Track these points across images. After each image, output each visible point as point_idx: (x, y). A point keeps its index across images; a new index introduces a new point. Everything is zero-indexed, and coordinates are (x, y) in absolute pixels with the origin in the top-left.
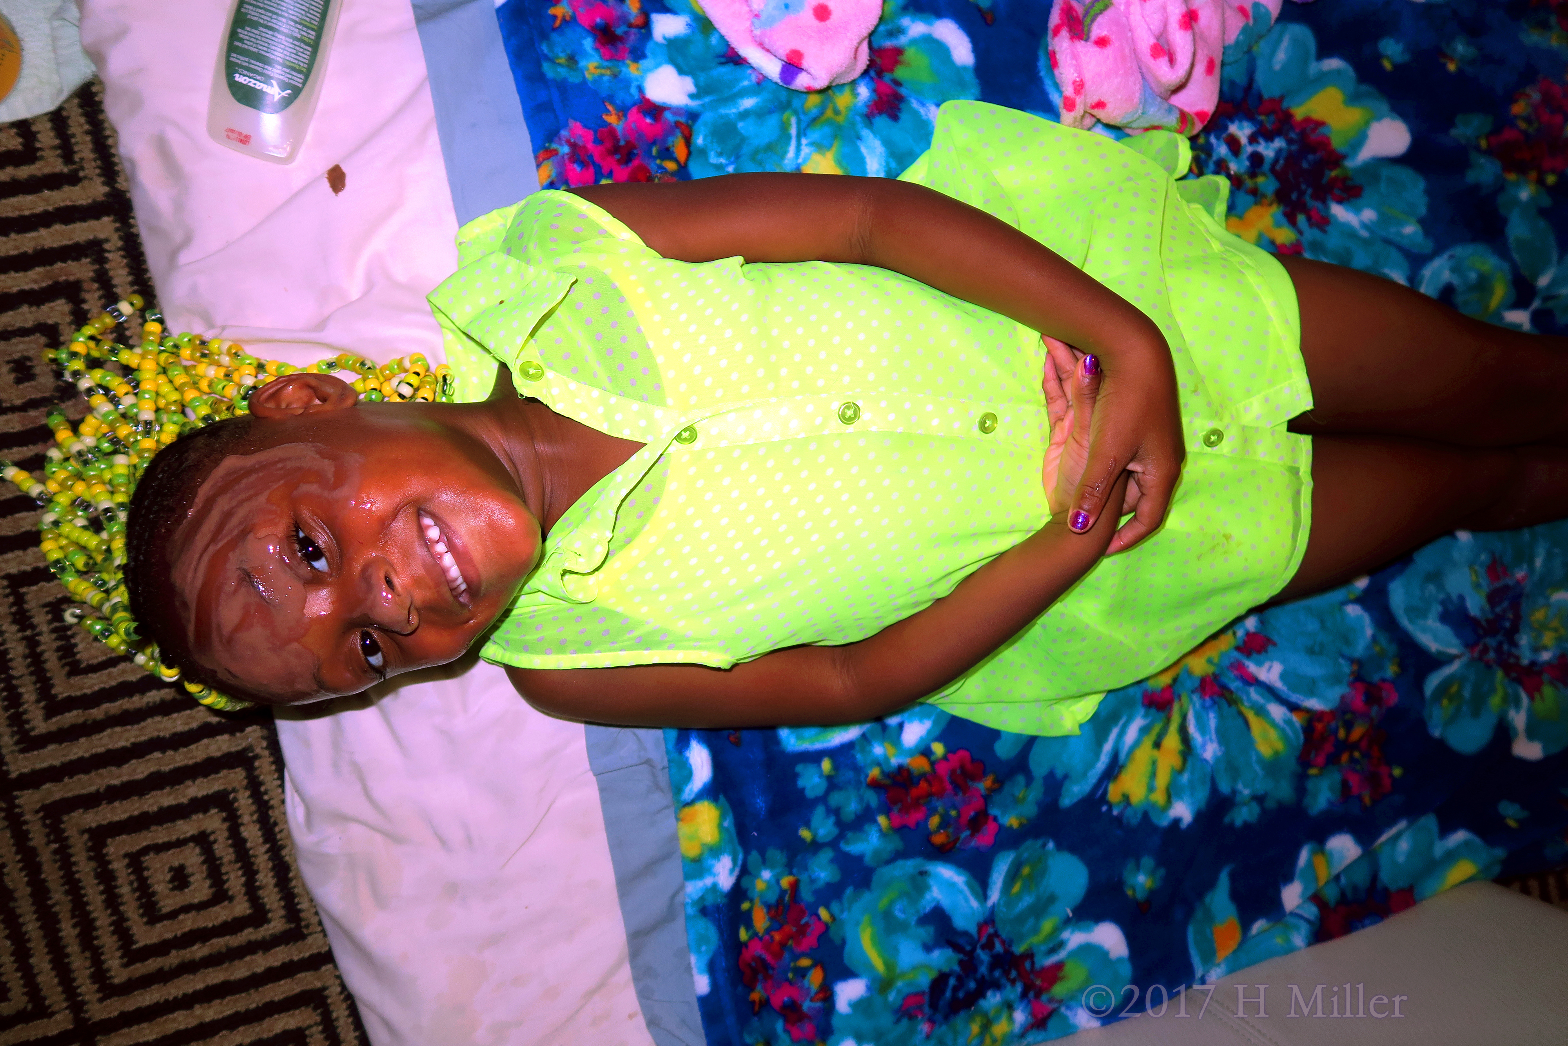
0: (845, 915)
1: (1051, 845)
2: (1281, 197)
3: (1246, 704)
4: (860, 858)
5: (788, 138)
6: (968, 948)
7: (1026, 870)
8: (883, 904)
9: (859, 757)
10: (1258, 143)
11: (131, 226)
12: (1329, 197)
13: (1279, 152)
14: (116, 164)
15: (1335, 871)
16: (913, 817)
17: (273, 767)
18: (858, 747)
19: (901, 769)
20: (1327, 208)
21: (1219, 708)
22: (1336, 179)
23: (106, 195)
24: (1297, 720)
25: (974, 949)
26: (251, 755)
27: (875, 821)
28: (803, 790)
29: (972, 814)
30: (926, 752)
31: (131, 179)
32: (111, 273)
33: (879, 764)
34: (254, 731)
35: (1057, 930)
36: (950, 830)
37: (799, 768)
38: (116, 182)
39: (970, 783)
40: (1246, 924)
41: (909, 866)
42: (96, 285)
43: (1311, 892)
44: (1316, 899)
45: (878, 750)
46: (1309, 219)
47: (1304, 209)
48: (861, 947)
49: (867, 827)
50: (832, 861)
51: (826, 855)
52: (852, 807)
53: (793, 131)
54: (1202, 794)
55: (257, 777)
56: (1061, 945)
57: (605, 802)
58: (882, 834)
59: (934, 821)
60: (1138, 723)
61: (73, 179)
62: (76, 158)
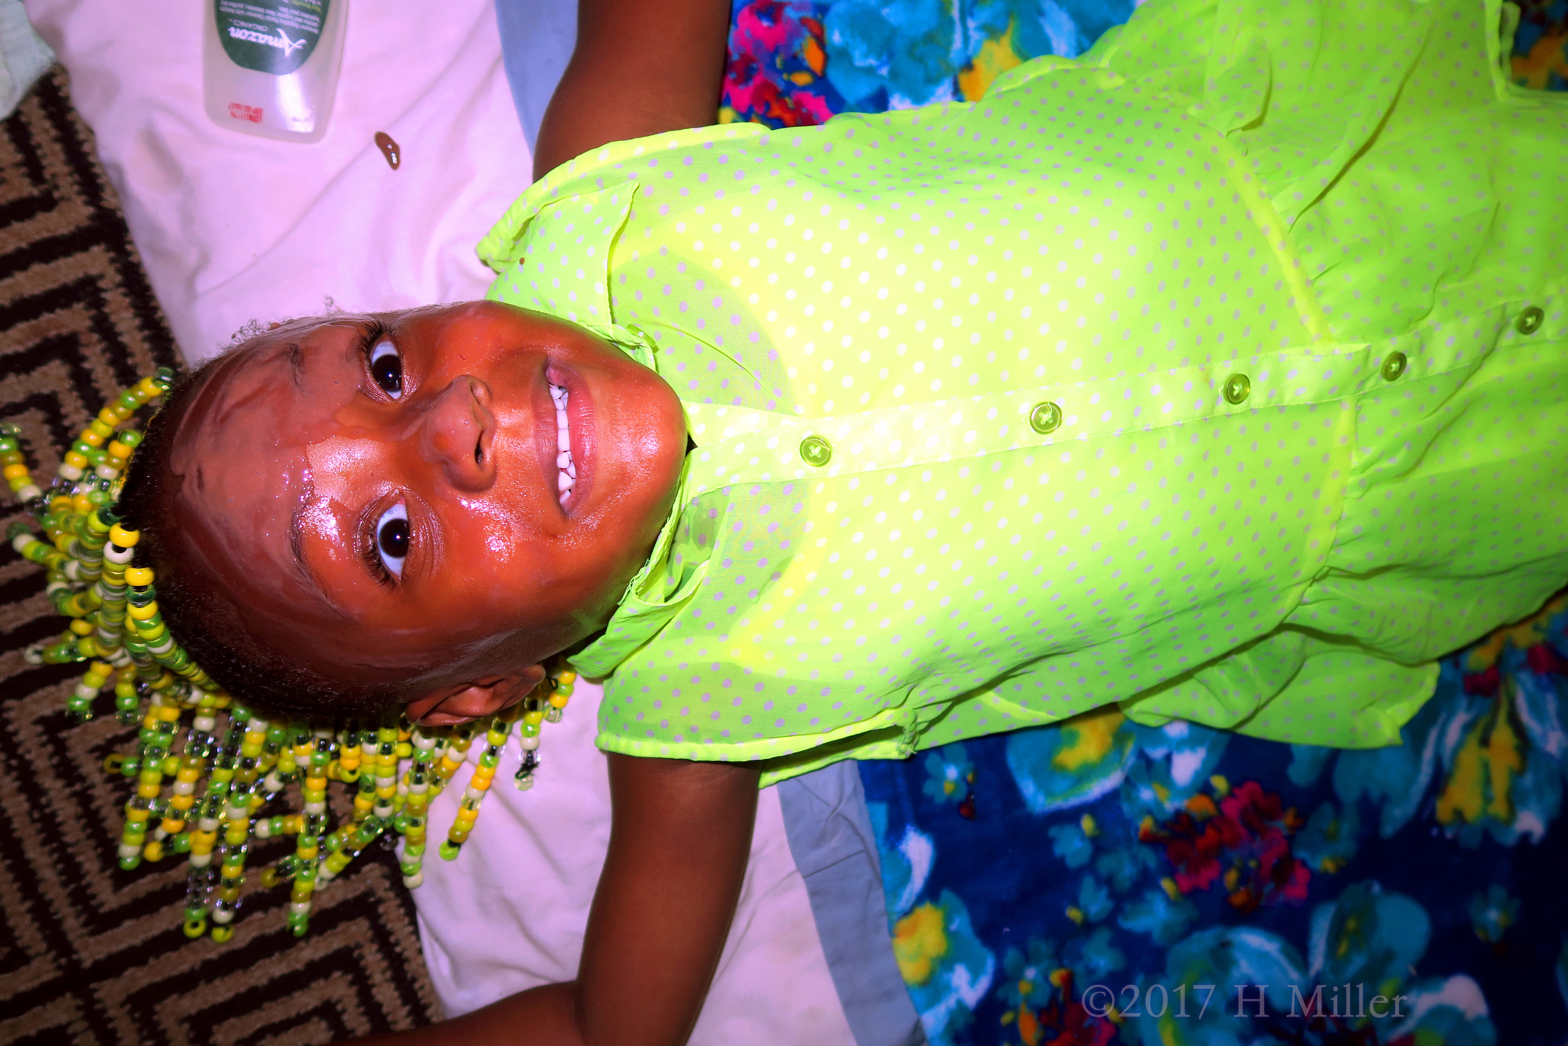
1: (1376, 888)
4: (1145, 938)
5: (951, 23)
6: (1292, 1032)
7: (1351, 924)
9: (1126, 808)
11: (128, 254)
14: (96, 176)
16: (1205, 877)
17: (402, 911)
18: (1123, 796)
19: (1178, 814)
21: (1559, 687)
23: (92, 218)
26: (372, 900)
27: (1159, 888)
28: (1062, 860)
29: (1275, 861)
30: (1206, 790)
31: (120, 191)
32: (113, 318)
33: (1150, 812)
34: (372, 870)
35: (1400, 993)
36: (1251, 885)
37: (1053, 832)
38: (101, 199)
39: (1267, 823)
41: (1206, 939)
42: (95, 337)
45: (1146, 794)
49: (1149, 895)
50: (1112, 944)
51: (1102, 937)
52: (1126, 872)
53: (956, 13)
54: (1553, 797)
55: (384, 926)
57: (816, 908)
58: (1170, 902)
59: (1231, 877)
60: (1461, 718)
61: (47, 202)
62: (47, 174)
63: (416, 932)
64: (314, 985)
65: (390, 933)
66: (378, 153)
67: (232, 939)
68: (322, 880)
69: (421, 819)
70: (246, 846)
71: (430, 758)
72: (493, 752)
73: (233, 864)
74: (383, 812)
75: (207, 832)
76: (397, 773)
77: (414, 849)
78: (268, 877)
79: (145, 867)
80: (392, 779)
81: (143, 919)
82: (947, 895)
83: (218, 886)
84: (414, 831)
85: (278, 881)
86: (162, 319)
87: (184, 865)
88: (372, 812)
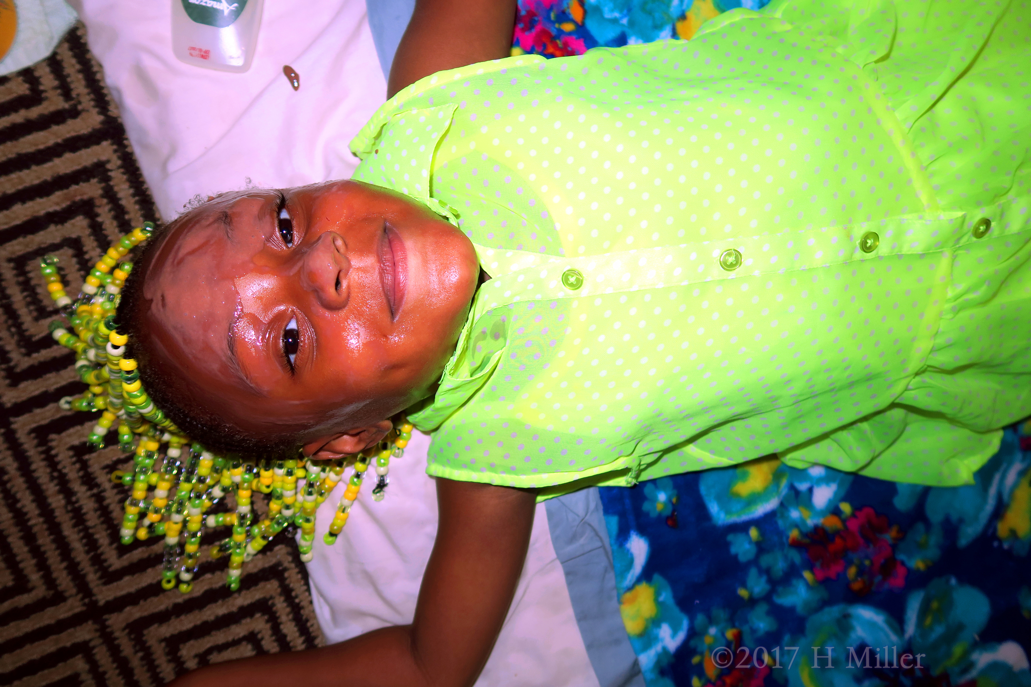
1: (953, 581)
4: (792, 610)
7: (935, 605)
8: (816, 646)
9: (781, 523)
11: (125, 147)
14: (105, 95)
16: (834, 570)
18: (779, 515)
19: (817, 528)
23: (103, 123)
26: (280, 568)
27: (801, 577)
28: (736, 557)
29: (882, 561)
30: (836, 512)
31: (120, 106)
32: (116, 189)
33: (797, 526)
34: (280, 549)
35: (968, 652)
36: (866, 577)
37: (730, 538)
38: (108, 110)
39: (878, 535)
41: (834, 611)
42: (105, 201)
45: (795, 514)
49: (795, 582)
50: (768, 613)
51: (762, 608)
52: (779, 566)
55: (288, 585)
56: (972, 665)
57: (570, 584)
58: (809, 587)
59: (852, 571)
60: (1017, 467)
61: (74, 113)
62: (74, 94)
63: (309, 590)
64: (244, 621)
65: (292, 590)
66: (285, 80)
67: (193, 590)
68: (248, 555)
69: (312, 518)
70: (200, 532)
71: (317, 479)
72: (358, 476)
73: (192, 543)
74: (287, 513)
75: (176, 523)
76: (296, 488)
77: (307, 537)
78: (214, 552)
79: (136, 543)
80: (293, 492)
81: (136, 576)
82: (657, 577)
83: (183, 557)
84: (307, 526)
85: (221, 554)
86: (147, 189)
87: (162, 542)
88: (280, 512)
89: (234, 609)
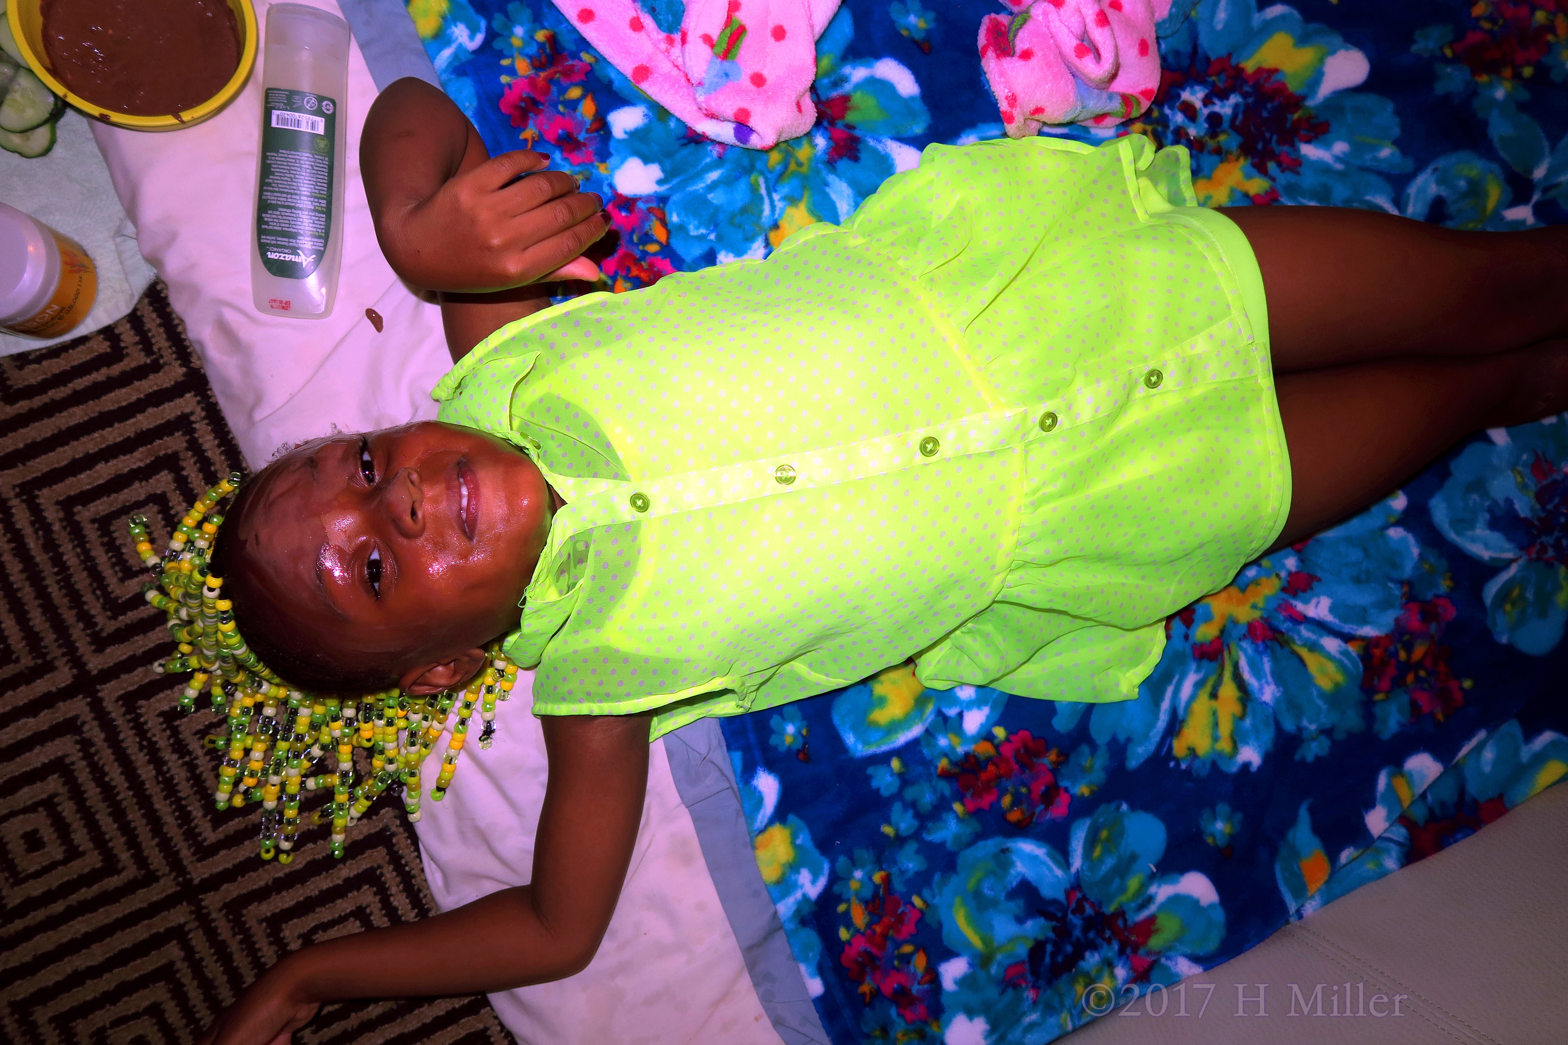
0: (936, 900)
1: (1125, 807)
2: (1246, 149)
3: (1298, 642)
4: (942, 845)
5: (761, 198)
6: (1060, 915)
7: (1104, 834)
8: (971, 884)
9: (926, 751)
10: (1214, 104)
11: (209, 397)
12: (1296, 140)
13: (1236, 107)
14: (187, 347)
15: (1420, 791)
16: (986, 800)
18: (923, 743)
19: (967, 755)
20: (1297, 150)
21: (1272, 651)
22: (1300, 120)
23: (184, 375)
24: (1352, 649)
25: (1065, 915)
26: (388, 833)
27: (951, 809)
28: (877, 791)
29: (1043, 788)
30: (989, 737)
31: (203, 357)
32: (201, 440)
33: (946, 755)
34: (387, 811)
35: (1144, 885)
36: (1024, 807)
37: (870, 770)
38: (190, 362)
39: (1034, 760)
40: (1333, 855)
41: (991, 845)
42: (190, 453)
43: (1396, 815)
44: (1404, 820)
45: (943, 742)
46: (1280, 164)
47: (1273, 156)
48: (957, 928)
49: (944, 816)
50: (918, 852)
51: (911, 847)
52: (926, 797)
53: (763, 191)
54: (1268, 736)
55: (397, 852)
56: (1150, 899)
58: (959, 820)
59: (1007, 800)
60: (1192, 678)
61: (156, 367)
62: (155, 349)
63: (419, 856)
64: (350, 895)
65: (402, 857)
66: (368, 322)
67: (293, 862)
68: (352, 819)
69: (417, 772)
70: (300, 796)
71: (420, 728)
72: (463, 722)
73: (291, 808)
74: (391, 768)
75: (274, 786)
76: (398, 739)
77: (413, 794)
78: (315, 819)
79: (232, 811)
81: (233, 848)
82: (791, 818)
83: (282, 824)
84: (412, 781)
85: (322, 820)
86: (233, 438)
87: (259, 810)
88: (383, 769)
89: (340, 882)
